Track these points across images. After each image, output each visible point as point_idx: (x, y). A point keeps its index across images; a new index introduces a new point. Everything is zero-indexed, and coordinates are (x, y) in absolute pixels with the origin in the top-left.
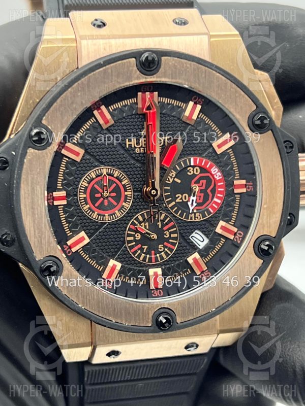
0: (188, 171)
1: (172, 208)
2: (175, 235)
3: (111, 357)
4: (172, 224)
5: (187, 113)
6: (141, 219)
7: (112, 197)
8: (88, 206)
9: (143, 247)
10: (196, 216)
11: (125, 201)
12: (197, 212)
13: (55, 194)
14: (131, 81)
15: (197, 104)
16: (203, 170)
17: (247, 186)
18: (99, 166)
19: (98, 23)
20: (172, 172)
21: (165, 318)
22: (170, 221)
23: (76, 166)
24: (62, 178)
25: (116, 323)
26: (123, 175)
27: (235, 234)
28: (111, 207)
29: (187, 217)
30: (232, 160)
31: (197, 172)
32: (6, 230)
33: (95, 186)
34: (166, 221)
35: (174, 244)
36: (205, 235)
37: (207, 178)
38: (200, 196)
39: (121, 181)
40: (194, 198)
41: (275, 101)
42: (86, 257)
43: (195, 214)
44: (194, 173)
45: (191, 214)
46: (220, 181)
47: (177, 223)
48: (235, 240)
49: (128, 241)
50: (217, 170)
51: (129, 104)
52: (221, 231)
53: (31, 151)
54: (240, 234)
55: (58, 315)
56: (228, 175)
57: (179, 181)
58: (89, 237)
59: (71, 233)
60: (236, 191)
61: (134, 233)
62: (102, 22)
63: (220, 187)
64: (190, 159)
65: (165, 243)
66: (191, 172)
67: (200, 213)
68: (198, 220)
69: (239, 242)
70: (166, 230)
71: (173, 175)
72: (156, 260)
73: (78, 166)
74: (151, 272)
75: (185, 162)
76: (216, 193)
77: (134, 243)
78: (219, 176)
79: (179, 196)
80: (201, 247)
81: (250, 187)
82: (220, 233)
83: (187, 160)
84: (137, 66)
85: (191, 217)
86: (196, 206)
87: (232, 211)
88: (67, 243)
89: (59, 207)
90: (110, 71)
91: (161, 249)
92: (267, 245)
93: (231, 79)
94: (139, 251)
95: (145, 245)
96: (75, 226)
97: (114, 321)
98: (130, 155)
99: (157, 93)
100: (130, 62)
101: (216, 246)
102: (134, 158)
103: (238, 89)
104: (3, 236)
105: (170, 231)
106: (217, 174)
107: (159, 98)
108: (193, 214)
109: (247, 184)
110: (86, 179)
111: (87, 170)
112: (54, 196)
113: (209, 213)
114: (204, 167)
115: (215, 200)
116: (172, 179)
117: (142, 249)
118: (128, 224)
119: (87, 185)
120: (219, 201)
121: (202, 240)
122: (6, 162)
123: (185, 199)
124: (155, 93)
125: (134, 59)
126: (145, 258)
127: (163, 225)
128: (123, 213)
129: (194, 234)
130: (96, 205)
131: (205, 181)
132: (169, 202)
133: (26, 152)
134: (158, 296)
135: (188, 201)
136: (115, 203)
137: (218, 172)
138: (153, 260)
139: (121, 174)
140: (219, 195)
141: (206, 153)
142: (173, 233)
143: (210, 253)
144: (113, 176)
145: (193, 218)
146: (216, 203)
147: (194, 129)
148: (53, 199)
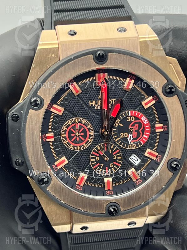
0: (128, 119)
1: (118, 141)
2: (120, 158)
3: (83, 230)
4: (118, 151)
5: (126, 85)
6: (99, 148)
7: (81, 136)
8: (67, 141)
9: (101, 165)
10: (133, 146)
11: (89, 138)
13: (47, 135)
14: (91, 68)
15: (132, 79)
16: (137, 118)
17: (164, 128)
18: (73, 118)
19: (72, 33)
20: (117, 120)
21: (113, 209)
22: (117, 149)
23: (60, 118)
24: (51, 125)
25: (84, 212)
26: (88, 123)
27: (157, 157)
28: (81, 141)
29: (127, 147)
30: (154, 112)
31: (133, 119)
32: (18, 157)
33: (71, 129)
34: (114, 149)
35: (120, 163)
36: (138, 157)
37: (139, 123)
38: (135, 134)
39: (87, 126)
40: (131, 135)
41: (181, 75)
42: (66, 171)
43: (132, 145)
44: (131, 120)
45: (130, 145)
46: (147, 125)
47: (121, 151)
48: (157, 160)
49: (91, 161)
50: (145, 118)
51: (91, 80)
52: (148, 155)
53: (31, 111)
54: (160, 157)
55: (50, 206)
56: (152, 121)
57: (122, 125)
58: (68, 160)
59: (57, 158)
60: (157, 131)
61: (95, 157)
62: (74, 32)
63: (147, 128)
64: (128, 112)
65: (114, 163)
66: (129, 119)
67: (135, 144)
68: (134, 148)
69: (159, 161)
70: (114, 155)
73: (61, 118)
75: (125, 114)
76: (145, 132)
77: (95, 163)
79: (122, 134)
80: (136, 165)
81: (165, 128)
82: (147, 156)
83: (127, 113)
84: (94, 59)
86: (132, 140)
87: (155, 143)
88: (55, 163)
89: (50, 142)
90: (77, 62)
91: (112, 166)
92: (175, 164)
93: (151, 65)
94: (98, 168)
95: (102, 164)
96: (60, 153)
97: (82, 210)
98: (92, 110)
99: (107, 73)
100: (89, 57)
101: (145, 164)
102: (94, 112)
103: (156, 71)
104: (17, 160)
105: (117, 155)
106: (145, 121)
107: (109, 76)
108: (131, 145)
109: (164, 126)
110: (66, 125)
111: (66, 120)
112: (46, 136)
113: (141, 144)
114: (137, 117)
115: (144, 136)
116: (118, 124)
117: (100, 166)
118: (91, 151)
119: (66, 129)
120: (147, 137)
121: (137, 160)
122: (18, 117)
123: (126, 136)
124: (106, 73)
125: (92, 55)
127: (113, 152)
128: (88, 145)
129: (131, 157)
130: (72, 141)
131: (138, 125)
132: (116, 138)
133: (29, 112)
134: (110, 195)
135: (127, 137)
136: (84, 140)
137: (145, 119)
139: (86, 122)
140: (146, 133)
141: (138, 108)
142: (119, 156)
143: (142, 168)
144: (82, 123)
145: (131, 147)
146: (145, 138)
147: (131, 94)
148: (46, 138)
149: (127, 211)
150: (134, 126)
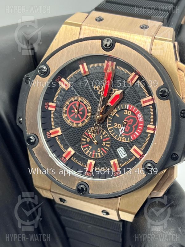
1: (111, 130)
2: (109, 146)
4: (108, 139)
5: (130, 79)
7: (80, 114)
8: (67, 115)
9: (89, 146)
10: (123, 139)
11: (86, 118)
12: (124, 137)
13: (51, 104)
15: (137, 75)
16: (133, 113)
18: (77, 96)
20: (115, 110)
22: (107, 137)
24: (57, 97)
25: (57, 181)
27: (141, 156)
28: (78, 119)
29: (117, 137)
30: (151, 112)
31: (129, 114)
33: (73, 106)
34: (105, 136)
35: (106, 151)
38: (128, 128)
39: (86, 107)
40: (124, 128)
42: (59, 142)
43: (122, 137)
44: (127, 114)
45: (120, 136)
46: (141, 122)
47: (111, 139)
48: (140, 159)
49: (82, 140)
50: (141, 115)
52: (133, 151)
53: (38, 76)
54: (143, 156)
56: (146, 121)
57: (118, 116)
58: (62, 132)
59: (54, 127)
60: (148, 131)
61: (87, 137)
62: (101, 19)
63: (140, 126)
64: (127, 105)
65: (102, 148)
66: (126, 112)
68: (123, 141)
70: (104, 141)
71: (115, 112)
72: (95, 156)
74: (89, 161)
75: (124, 106)
77: (85, 143)
78: (141, 120)
79: (116, 125)
80: (122, 158)
84: (101, 44)
85: (120, 139)
86: (124, 133)
87: (144, 142)
88: (50, 131)
89: (52, 111)
94: (87, 148)
95: (91, 146)
96: (57, 124)
97: (57, 180)
98: (95, 94)
99: (115, 63)
101: (130, 159)
102: (96, 96)
105: (106, 142)
106: (140, 118)
107: (118, 66)
110: (69, 100)
111: (70, 96)
112: (49, 104)
113: (130, 139)
115: (136, 133)
116: (114, 114)
117: (89, 148)
118: (85, 131)
119: (69, 104)
120: (138, 134)
121: (124, 154)
123: (119, 127)
125: (101, 40)
126: (89, 153)
127: (103, 138)
128: (83, 125)
129: (120, 149)
130: (71, 116)
131: (133, 120)
132: (109, 126)
133: (35, 77)
134: (88, 176)
136: (81, 118)
137: (141, 117)
138: (93, 156)
139: (87, 103)
140: (138, 130)
141: (137, 104)
142: (108, 144)
143: (125, 162)
144: (83, 103)
145: (121, 139)
146: (136, 135)
147: (133, 88)
148: (49, 106)
149: (94, 195)
150: (129, 120)
